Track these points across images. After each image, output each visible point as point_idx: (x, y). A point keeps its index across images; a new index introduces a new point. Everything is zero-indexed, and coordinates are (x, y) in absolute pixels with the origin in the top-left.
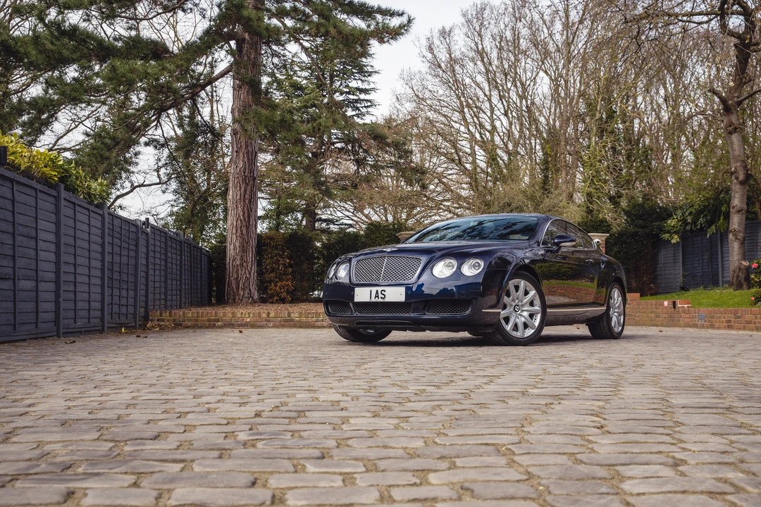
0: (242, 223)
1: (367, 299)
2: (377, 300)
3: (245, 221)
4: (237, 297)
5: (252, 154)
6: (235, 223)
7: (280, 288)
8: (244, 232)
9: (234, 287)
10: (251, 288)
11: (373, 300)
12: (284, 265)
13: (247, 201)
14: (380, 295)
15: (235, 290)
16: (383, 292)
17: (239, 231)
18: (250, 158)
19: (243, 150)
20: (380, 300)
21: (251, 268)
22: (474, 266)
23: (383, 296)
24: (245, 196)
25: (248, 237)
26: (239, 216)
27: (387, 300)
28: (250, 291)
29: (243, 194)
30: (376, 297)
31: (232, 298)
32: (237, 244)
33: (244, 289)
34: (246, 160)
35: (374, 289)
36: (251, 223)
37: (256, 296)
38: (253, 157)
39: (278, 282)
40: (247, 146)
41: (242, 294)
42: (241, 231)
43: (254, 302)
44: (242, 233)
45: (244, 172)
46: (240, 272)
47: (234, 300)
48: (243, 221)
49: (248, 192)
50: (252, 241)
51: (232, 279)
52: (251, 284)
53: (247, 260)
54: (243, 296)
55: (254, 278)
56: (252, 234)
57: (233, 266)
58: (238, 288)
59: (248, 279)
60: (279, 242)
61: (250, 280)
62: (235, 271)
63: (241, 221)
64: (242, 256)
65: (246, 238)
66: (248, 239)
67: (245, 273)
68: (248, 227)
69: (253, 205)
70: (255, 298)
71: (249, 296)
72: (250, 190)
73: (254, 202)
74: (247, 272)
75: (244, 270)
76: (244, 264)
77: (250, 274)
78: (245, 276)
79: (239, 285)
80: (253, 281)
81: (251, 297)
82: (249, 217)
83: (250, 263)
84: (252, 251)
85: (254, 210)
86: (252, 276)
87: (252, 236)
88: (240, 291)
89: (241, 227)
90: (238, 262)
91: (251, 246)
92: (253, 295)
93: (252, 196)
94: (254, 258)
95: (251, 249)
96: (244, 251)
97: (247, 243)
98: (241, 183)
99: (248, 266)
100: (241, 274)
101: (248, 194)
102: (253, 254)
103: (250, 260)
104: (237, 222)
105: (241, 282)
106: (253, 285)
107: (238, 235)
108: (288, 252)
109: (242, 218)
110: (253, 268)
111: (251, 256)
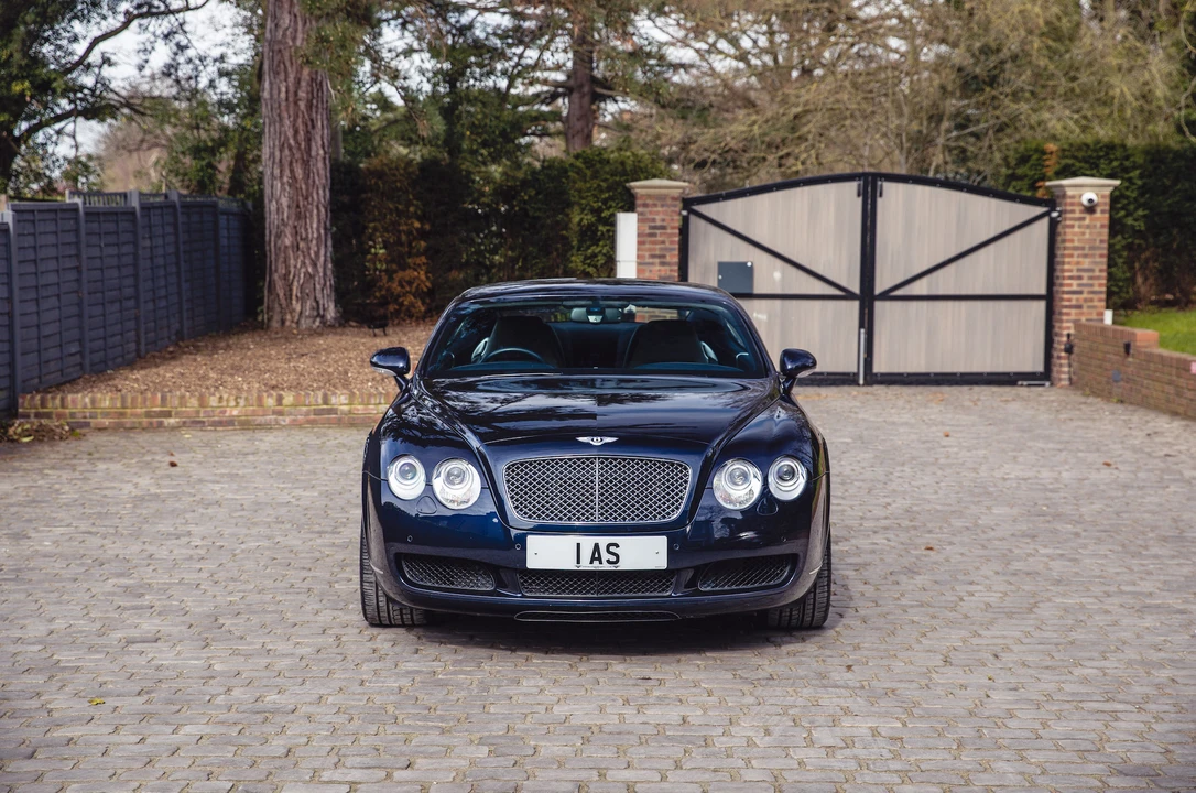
0: (293, 155)
2: (594, 567)
3: (299, 149)
4: (288, 317)
6: (277, 154)
7: (400, 285)
8: (299, 173)
9: (281, 295)
10: (319, 296)
13: (302, 105)
15: (283, 302)
17: (287, 173)
21: (317, 254)
24: (296, 94)
25: (307, 184)
26: (287, 138)
28: (317, 302)
29: (292, 89)
31: (277, 318)
32: (285, 201)
33: (302, 300)
36: (313, 153)
37: (331, 313)
41: (298, 309)
42: (292, 171)
43: (327, 328)
44: (293, 176)
46: (292, 262)
47: (283, 322)
48: (295, 151)
49: (303, 84)
50: (318, 193)
51: (276, 276)
52: (318, 287)
53: (307, 236)
54: (301, 313)
55: (325, 274)
56: (317, 178)
57: (278, 249)
58: (289, 297)
59: (312, 277)
60: (396, 181)
61: (317, 278)
62: (281, 259)
63: (290, 148)
64: (295, 227)
65: (304, 187)
66: (307, 190)
67: (304, 263)
68: (306, 163)
69: (317, 113)
70: (329, 317)
71: (315, 313)
72: (308, 78)
73: (320, 105)
74: (308, 262)
75: (301, 258)
76: (302, 245)
77: (314, 265)
78: (303, 270)
79: (291, 290)
80: (322, 281)
81: (319, 315)
82: (310, 140)
83: (314, 242)
84: (319, 215)
85: (320, 124)
86: (321, 270)
87: (317, 182)
88: (294, 302)
89: (291, 163)
90: (288, 241)
91: (315, 204)
92: (324, 310)
93: (312, 94)
94: (322, 232)
95: (315, 212)
96: (300, 215)
97: (307, 199)
98: (288, 64)
99: (309, 248)
100: (295, 267)
101: (304, 89)
102: (319, 221)
103: (315, 235)
104: (281, 151)
105: (296, 283)
106: (322, 290)
107: (285, 179)
108: (417, 206)
109: (292, 142)
110: (322, 252)
111: (315, 225)
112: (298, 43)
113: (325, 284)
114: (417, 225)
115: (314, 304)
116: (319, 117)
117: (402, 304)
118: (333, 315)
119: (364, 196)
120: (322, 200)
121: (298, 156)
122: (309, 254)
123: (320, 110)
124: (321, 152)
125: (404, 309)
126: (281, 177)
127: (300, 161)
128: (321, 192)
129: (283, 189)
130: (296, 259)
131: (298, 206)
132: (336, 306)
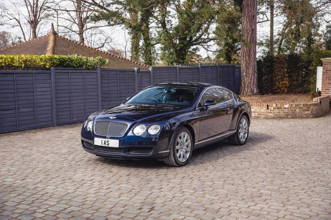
0: (246, 54)
1: (100, 145)
2: (105, 145)
3: (247, 52)
4: (245, 92)
5: (251, 17)
6: (243, 54)
7: (281, 85)
8: (247, 58)
9: (243, 87)
10: (252, 87)
11: (103, 145)
12: (284, 72)
14: (107, 143)
15: (243, 88)
16: (108, 142)
17: (245, 58)
18: (250, 19)
19: (246, 15)
20: (107, 146)
21: (252, 77)
22: (156, 129)
23: (108, 144)
24: (247, 40)
25: (249, 61)
26: (245, 50)
27: (110, 146)
30: (104, 144)
31: (242, 92)
32: (244, 65)
33: (248, 88)
34: (248, 20)
35: (104, 140)
36: (251, 54)
37: (255, 91)
38: (252, 18)
39: (281, 82)
40: (248, 13)
41: (247, 90)
42: (246, 58)
43: (254, 94)
44: (246, 59)
45: (247, 27)
46: (245, 79)
47: (243, 93)
48: (246, 53)
49: (249, 37)
50: (252, 63)
51: (242, 82)
52: (252, 85)
53: (249, 73)
54: (247, 91)
55: (254, 82)
56: (252, 59)
57: (242, 76)
58: (245, 87)
59: (250, 83)
60: (281, 60)
61: (251, 83)
62: (243, 78)
63: (245, 53)
64: (246, 71)
65: (248, 61)
66: (249, 62)
67: (248, 79)
68: (249, 56)
69: (252, 44)
70: (255, 92)
71: (251, 91)
72: (250, 36)
73: (253, 42)
74: (249, 79)
75: (248, 78)
76: (248, 75)
77: (251, 80)
78: (248, 81)
79: (245, 86)
80: (253, 84)
81: (252, 92)
82: (250, 50)
83: (251, 74)
84: (252, 68)
85: (253, 46)
86: (253, 81)
87: (252, 60)
88: (246, 88)
89: (245, 56)
90: (244, 74)
91: (251, 65)
92: (253, 90)
93: (251, 39)
94: (253, 72)
95: (251, 67)
96: (247, 68)
97: (249, 64)
98: (245, 33)
99: (249, 76)
100: (246, 80)
101: (249, 38)
102: (252, 70)
103: (251, 73)
104: (243, 53)
105: (246, 84)
106: (253, 86)
107: (244, 60)
108: (286, 66)
109: (246, 51)
110: (253, 77)
111: (251, 71)
112: (248, 28)
113: (254, 84)
114: (286, 70)
115: (251, 89)
116: (253, 45)
117: (281, 90)
118: (256, 92)
119: (273, 63)
120: (253, 65)
121: (247, 54)
122: (250, 77)
123: (253, 43)
124: (253, 53)
125: (282, 90)
126: (243, 59)
127: (247, 56)
128: (253, 62)
129: (244, 62)
130: (246, 79)
131: (247, 66)
132: (257, 90)
